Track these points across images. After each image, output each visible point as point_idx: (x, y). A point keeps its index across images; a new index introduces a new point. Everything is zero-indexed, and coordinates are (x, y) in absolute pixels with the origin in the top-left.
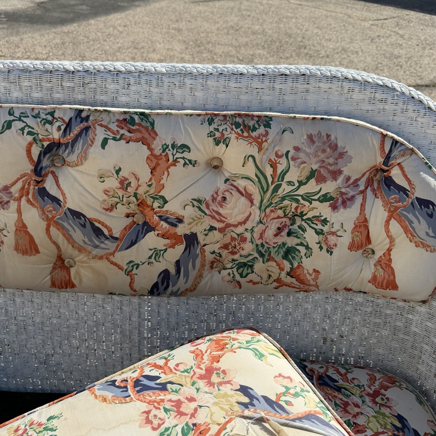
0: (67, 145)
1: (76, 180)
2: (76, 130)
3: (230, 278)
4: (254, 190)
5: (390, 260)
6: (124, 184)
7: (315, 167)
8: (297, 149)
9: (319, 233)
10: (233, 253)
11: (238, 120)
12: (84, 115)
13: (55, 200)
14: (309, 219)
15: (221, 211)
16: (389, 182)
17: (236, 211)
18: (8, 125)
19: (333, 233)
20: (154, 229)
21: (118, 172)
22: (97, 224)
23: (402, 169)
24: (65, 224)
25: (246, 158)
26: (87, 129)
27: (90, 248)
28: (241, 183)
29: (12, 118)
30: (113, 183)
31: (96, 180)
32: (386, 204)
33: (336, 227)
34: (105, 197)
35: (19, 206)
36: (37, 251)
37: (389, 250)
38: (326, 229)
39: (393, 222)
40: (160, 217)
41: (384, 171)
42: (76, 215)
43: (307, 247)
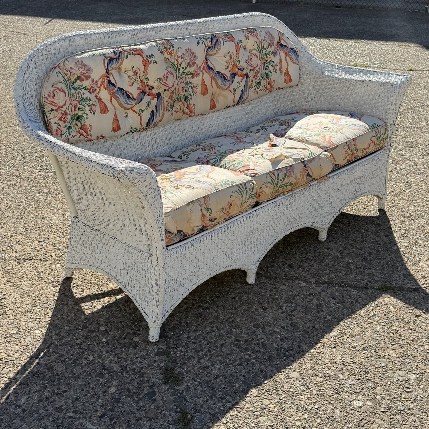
0: (212, 47)
1: (216, 60)
2: (215, 41)
3: (255, 90)
4: (257, 53)
5: (288, 72)
6: (231, 57)
7: (269, 42)
8: (264, 37)
9: (273, 66)
10: (256, 79)
11: (249, 30)
12: (214, 35)
13: (212, 69)
14: (269, 62)
15: (252, 63)
16: (282, 45)
17: (255, 62)
18: (198, 42)
19: (276, 65)
20: (237, 74)
21: (229, 53)
22: (224, 76)
23: (284, 40)
24: (216, 78)
25: (254, 43)
26: (217, 40)
27: (223, 86)
28: (254, 52)
29: (198, 40)
30: (228, 57)
31: (223, 58)
32: (284, 52)
33: (276, 62)
34: (226, 64)
35: (203, 74)
36: (208, 92)
37: (287, 68)
38: (274, 64)
39: (287, 57)
40: (238, 69)
41: (279, 42)
42: (219, 73)
43: (271, 72)
